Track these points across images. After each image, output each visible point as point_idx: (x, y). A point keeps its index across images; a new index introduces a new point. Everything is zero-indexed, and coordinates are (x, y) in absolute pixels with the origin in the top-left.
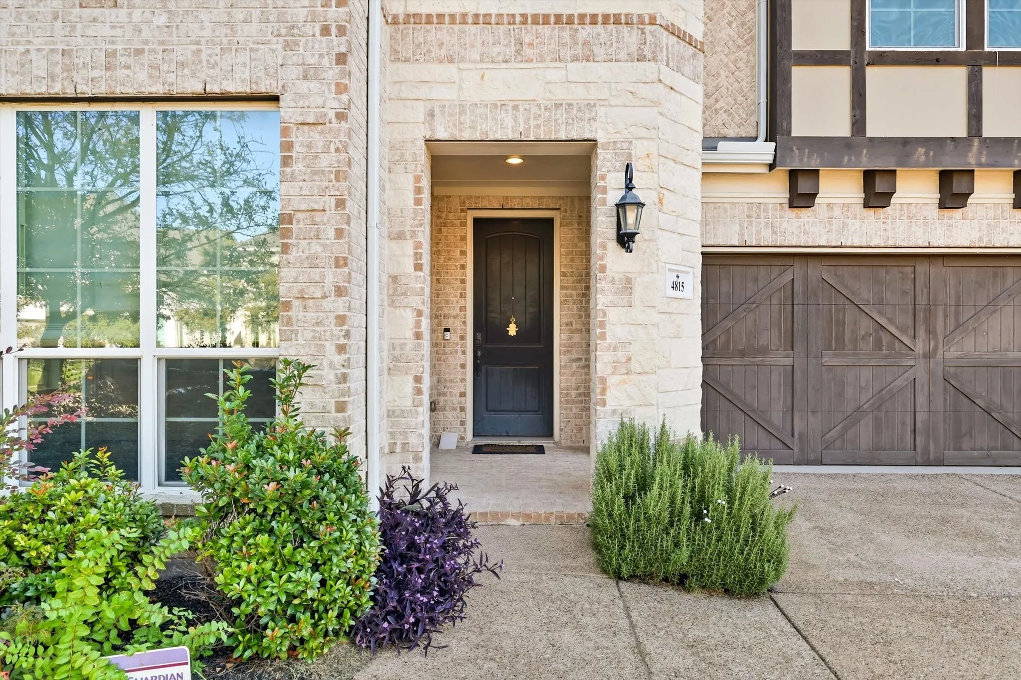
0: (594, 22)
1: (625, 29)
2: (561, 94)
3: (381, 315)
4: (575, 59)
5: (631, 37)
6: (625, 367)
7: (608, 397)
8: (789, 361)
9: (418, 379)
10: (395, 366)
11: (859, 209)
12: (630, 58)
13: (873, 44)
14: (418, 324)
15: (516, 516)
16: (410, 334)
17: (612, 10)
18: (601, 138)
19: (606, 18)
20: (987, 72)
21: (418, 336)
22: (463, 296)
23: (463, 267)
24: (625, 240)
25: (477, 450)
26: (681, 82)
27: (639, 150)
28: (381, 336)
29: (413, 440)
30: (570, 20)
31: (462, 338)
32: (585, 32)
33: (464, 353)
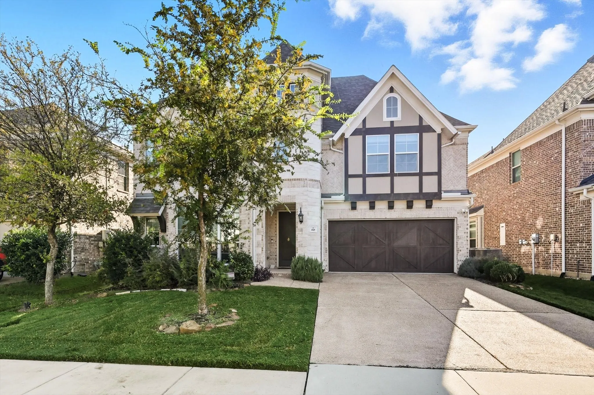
0: (295, 180)
1: (301, 181)
2: (289, 194)
3: (255, 236)
4: (291, 187)
5: (302, 183)
6: (301, 246)
7: (298, 251)
8: (354, 247)
9: (262, 248)
10: (258, 245)
11: (369, 209)
12: (302, 187)
13: (368, 172)
14: (262, 238)
15: (281, 274)
16: (261, 239)
17: (298, 178)
18: (297, 202)
19: (297, 179)
20: (395, 178)
21: (262, 240)
22: (276, 231)
23: (276, 224)
24: (301, 222)
25: (279, 268)
26: (313, 190)
27: (304, 204)
28: (255, 240)
29: (261, 260)
30: (290, 180)
31: (276, 242)
32: (294, 182)
33: (276, 245)
